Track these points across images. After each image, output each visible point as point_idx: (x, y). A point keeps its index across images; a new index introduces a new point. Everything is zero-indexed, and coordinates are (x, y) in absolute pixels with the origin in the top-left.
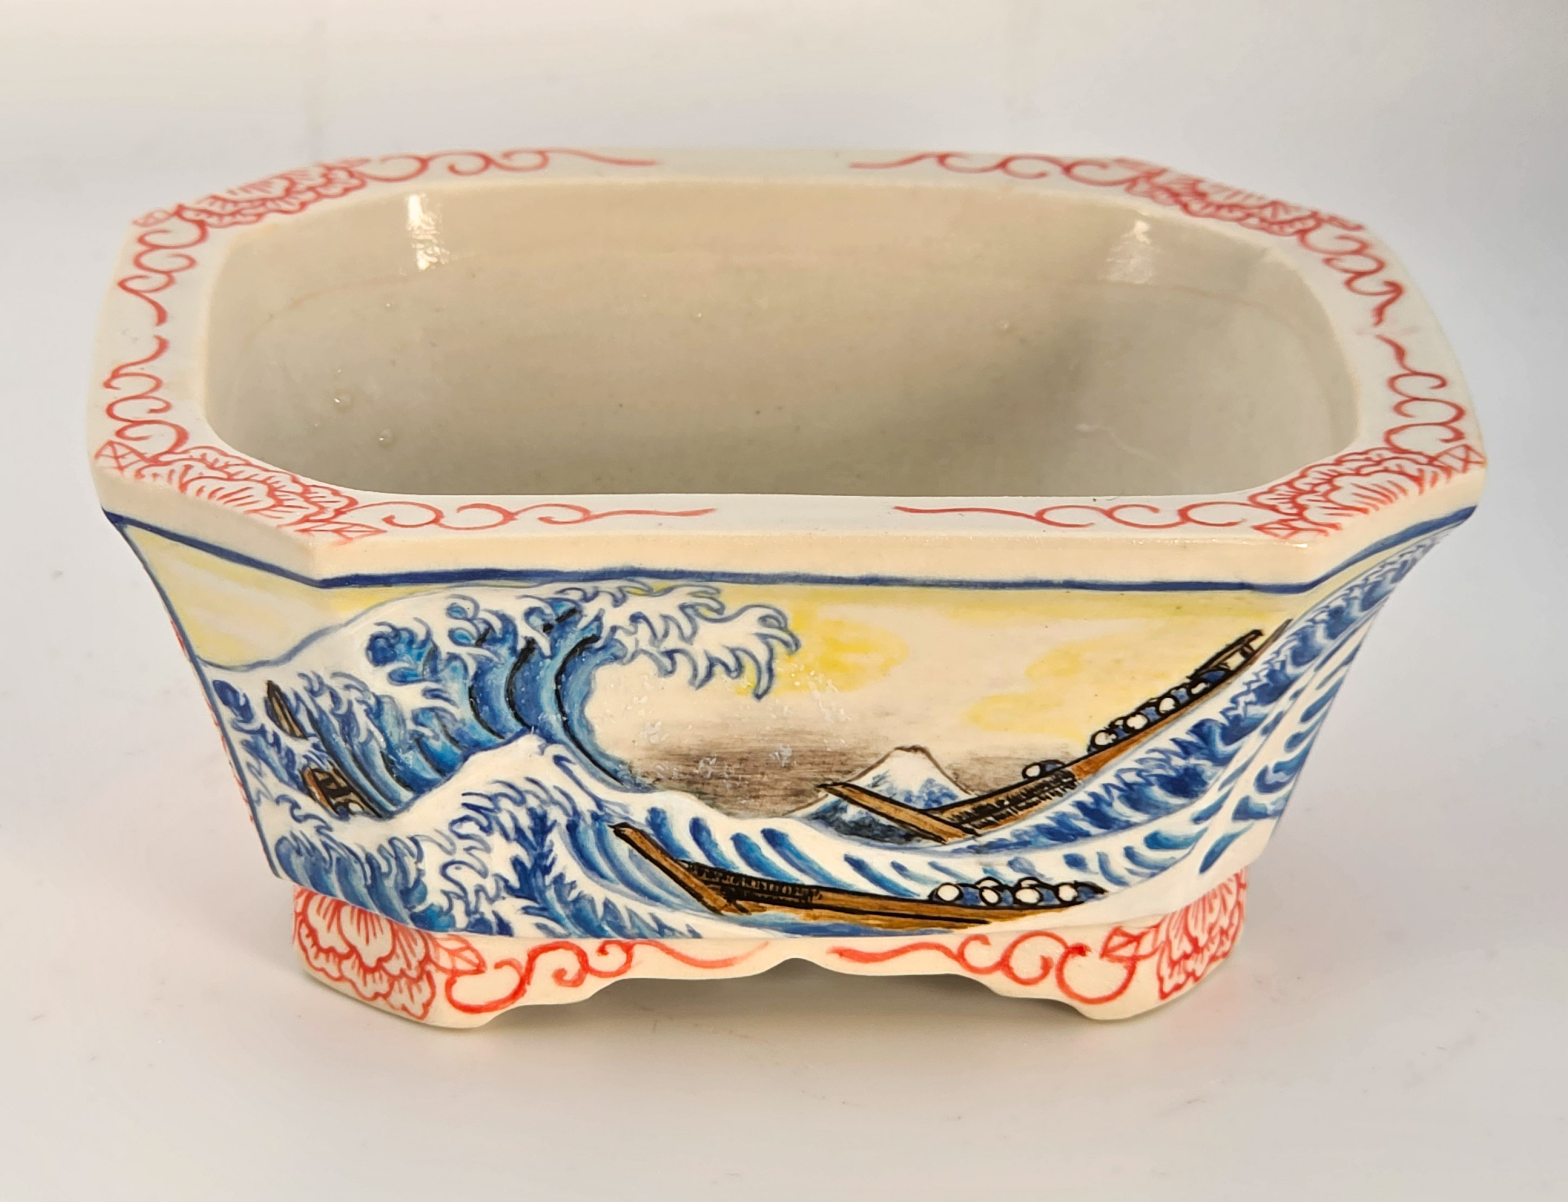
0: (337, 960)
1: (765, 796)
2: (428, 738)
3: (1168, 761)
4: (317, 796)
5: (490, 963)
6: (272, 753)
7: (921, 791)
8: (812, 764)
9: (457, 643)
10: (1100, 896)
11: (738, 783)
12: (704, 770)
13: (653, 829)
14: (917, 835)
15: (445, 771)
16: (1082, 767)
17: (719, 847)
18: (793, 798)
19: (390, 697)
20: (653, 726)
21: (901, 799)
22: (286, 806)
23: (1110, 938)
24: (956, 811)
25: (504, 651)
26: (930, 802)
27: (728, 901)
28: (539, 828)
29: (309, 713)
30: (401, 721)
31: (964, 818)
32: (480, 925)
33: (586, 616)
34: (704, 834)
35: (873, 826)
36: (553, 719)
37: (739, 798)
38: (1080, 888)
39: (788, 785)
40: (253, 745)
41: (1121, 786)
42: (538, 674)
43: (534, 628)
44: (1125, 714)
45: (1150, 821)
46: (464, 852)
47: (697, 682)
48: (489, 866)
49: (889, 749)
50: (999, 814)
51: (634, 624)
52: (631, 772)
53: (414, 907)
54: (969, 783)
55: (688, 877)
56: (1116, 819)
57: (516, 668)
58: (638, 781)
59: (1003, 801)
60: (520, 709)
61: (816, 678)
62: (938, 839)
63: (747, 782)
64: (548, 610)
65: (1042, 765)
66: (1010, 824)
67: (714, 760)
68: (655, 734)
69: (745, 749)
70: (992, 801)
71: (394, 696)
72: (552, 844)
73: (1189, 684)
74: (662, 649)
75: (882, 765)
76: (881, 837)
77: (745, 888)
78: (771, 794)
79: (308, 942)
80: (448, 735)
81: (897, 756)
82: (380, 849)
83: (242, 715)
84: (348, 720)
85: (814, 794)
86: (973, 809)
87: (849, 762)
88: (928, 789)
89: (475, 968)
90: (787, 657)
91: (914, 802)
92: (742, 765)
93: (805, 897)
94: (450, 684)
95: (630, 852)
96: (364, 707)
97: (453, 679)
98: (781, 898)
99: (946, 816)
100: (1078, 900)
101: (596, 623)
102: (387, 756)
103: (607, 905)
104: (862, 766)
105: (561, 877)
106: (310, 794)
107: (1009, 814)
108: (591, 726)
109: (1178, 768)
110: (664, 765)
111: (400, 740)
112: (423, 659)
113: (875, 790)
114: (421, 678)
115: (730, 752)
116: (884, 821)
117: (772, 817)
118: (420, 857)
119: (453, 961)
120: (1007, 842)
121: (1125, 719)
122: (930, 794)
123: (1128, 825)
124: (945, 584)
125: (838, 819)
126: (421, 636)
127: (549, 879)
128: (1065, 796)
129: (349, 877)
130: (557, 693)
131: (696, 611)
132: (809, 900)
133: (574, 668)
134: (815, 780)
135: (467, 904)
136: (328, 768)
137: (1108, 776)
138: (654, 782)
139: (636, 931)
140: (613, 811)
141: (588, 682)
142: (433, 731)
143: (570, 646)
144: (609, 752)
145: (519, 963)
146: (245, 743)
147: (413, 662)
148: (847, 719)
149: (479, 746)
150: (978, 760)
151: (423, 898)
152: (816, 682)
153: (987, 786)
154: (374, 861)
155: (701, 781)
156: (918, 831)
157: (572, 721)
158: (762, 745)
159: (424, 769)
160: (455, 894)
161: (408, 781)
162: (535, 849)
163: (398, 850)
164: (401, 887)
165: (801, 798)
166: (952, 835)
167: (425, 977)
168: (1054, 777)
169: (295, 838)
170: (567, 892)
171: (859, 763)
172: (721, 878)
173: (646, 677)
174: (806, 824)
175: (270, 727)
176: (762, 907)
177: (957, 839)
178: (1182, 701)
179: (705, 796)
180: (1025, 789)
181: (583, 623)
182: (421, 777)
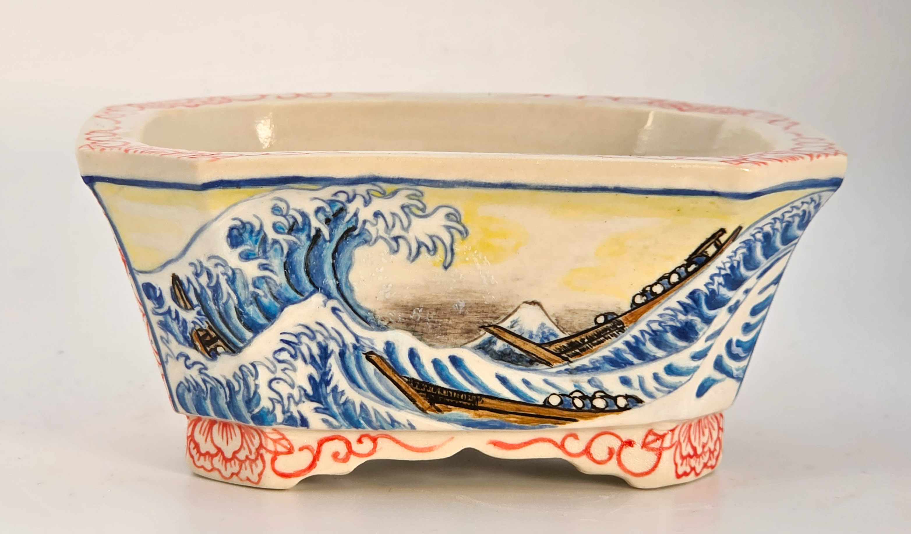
0: (210, 458)
1: (451, 333)
2: (261, 296)
3: (676, 316)
4: (200, 348)
5: (296, 448)
6: (174, 326)
7: (538, 332)
8: (476, 312)
9: (277, 232)
10: (640, 404)
11: (435, 325)
12: (416, 316)
13: (388, 355)
14: (537, 361)
15: (271, 319)
16: (628, 317)
17: (425, 368)
18: (466, 335)
19: (240, 270)
20: (387, 287)
21: (526, 336)
22: (182, 359)
23: (646, 436)
24: (558, 345)
25: (303, 237)
26: (543, 339)
27: (430, 404)
28: (323, 355)
29: (195, 290)
30: (246, 285)
31: (563, 350)
32: (290, 421)
33: (349, 213)
34: (416, 359)
35: (511, 354)
36: (331, 282)
37: (436, 335)
38: (629, 399)
39: (463, 326)
40: (164, 323)
41: (650, 332)
42: (322, 253)
43: (320, 221)
44: (651, 283)
45: (667, 356)
46: (281, 372)
47: (411, 258)
48: (295, 381)
49: (520, 302)
50: (582, 348)
51: (376, 219)
52: (375, 317)
53: (253, 411)
54: (565, 327)
55: (408, 388)
56: (648, 354)
57: (310, 249)
58: (379, 323)
59: (584, 339)
60: (312, 277)
61: (477, 255)
62: (548, 364)
63: (440, 324)
64: (328, 209)
65: (605, 315)
66: (588, 354)
67: (422, 309)
68: (387, 292)
69: (439, 302)
70: (578, 339)
71: (242, 268)
72: (331, 366)
73: (686, 264)
74: (392, 236)
75: (516, 313)
76: (516, 362)
77: (440, 395)
78: (453, 332)
79: (194, 452)
80: (272, 294)
81: (523, 308)
82: (235, 375)
83: (158, 304)
84: (216, 289)
85: (477, 332)
86: (568, 344)
87: (497, 311)
88: (542, 330)
89: (287, 451)
90: (461, 242)
91: (534, 339)
92: (437, 313)
93: (473, 402)
94: (273, 260)
95: (375, 370)
96: (226, 277)
97: (275, 257)
98: (460, 402)
99: (552, 348)
100: (628, 407)
101: (355, 218)
102: (238, 309)
103: (362, 406)
104: (504, 314)
105: (336, 387)
106: (196, 348)
107: (588, 348)
108: (353, 287)
109: (682, 321)
110: (393, 312)
111: (245, 298)
112: (258, 243)
113: (512, 330)
114: (257, 256)
115: (431, 304)
116: (517, 351)
117: (455, 347)
118: (256, 377)
119: (275, 446)
120: (587, 367)
121: (651, 286)
122: (543, 333)
123: (655, 359)
124: (548, 188)
125: (492, 349)
126: (257, 228)
127: (329, 389)
128: (619, 337)
129: (217, 399)
130: (333, 265)
131: (410, 209)
132: (476, 405)
133: (343, 249)
134: (478, 323)
135: (283, 406)
136: (205, 326)
137: (642, 325)
138: (388, 324)
139: (378, 424)
140: (365, 344)
141: (351, 258)
142: (264, 292)
143: (341, 233)
144: (362, 305)
145: (313, 448)
146: (159, 323)
147: (253, 246)
148: (496, 283)
149: (289, 302)
150: (569, 311)
151: (258, 404)
152: (478, 258)
153: (575, 329)
154: (231, 384)
155: (414, 324)
156: (537, 358)
157: (342, 284)
158: (449, 299)
159: (259, 317)
160: (277, 400)
161: (250, 326)
162: (321, 369)
163: (244, 374)
164: (246, 399)
165: (471, 335)
166: (556, 362)
167: (259, 458)
168: (612, 324)
169: (187, 381)
170: (339, 397)
171: (503, 312)
172: (426, 389)
173: (383, 254)
174: (474, 353)
175: (174, 307)
176: (450, 408)
177: (559, 364)
178: (683, 276)
179: (417, 333)
180: (596, 331)
181: (348, 217)
182: (257, 322)
